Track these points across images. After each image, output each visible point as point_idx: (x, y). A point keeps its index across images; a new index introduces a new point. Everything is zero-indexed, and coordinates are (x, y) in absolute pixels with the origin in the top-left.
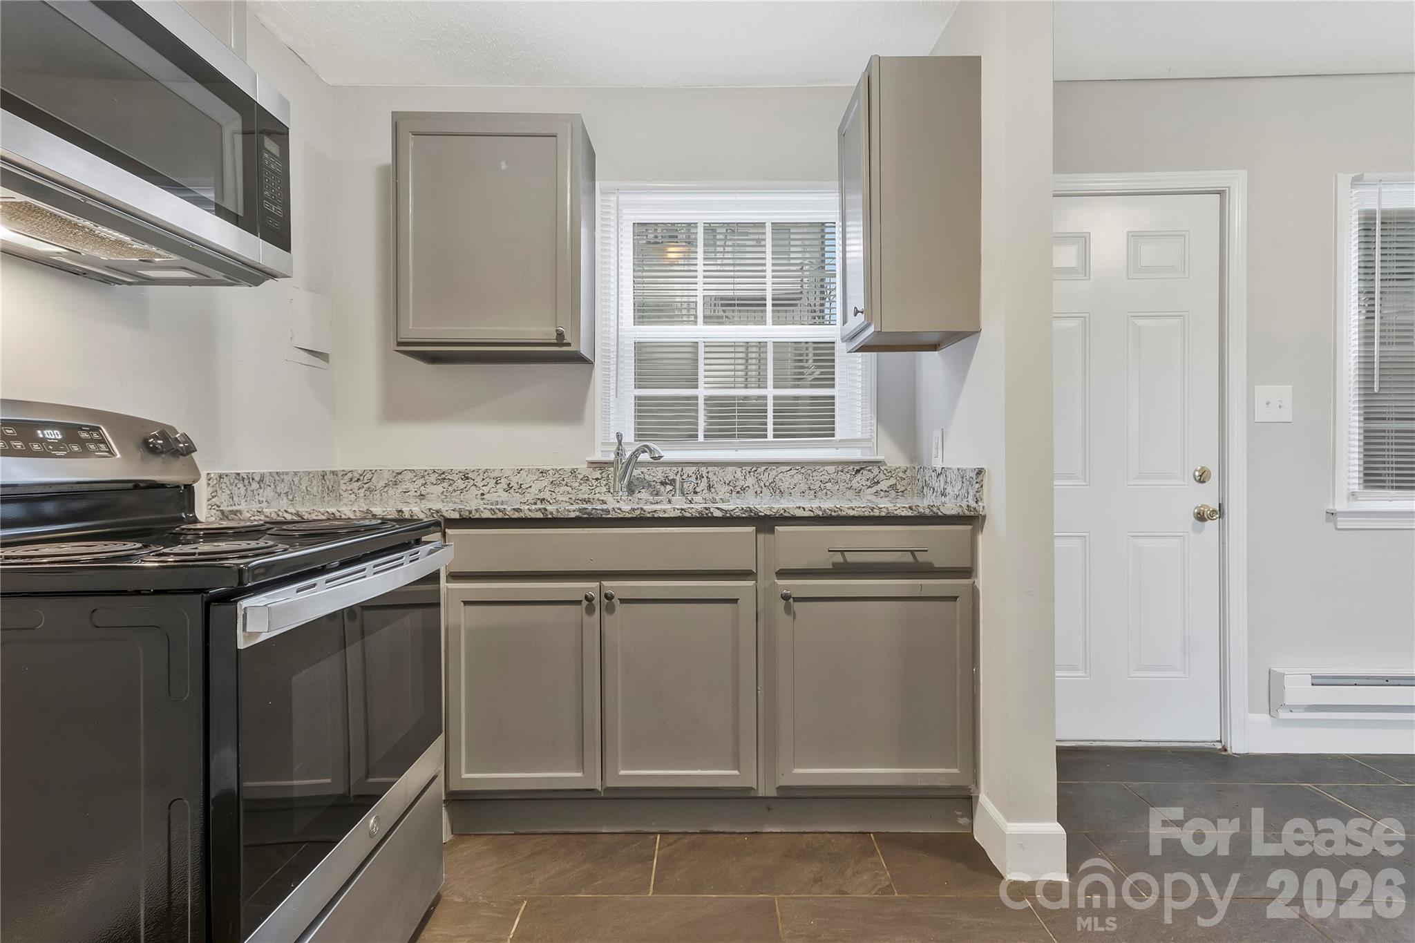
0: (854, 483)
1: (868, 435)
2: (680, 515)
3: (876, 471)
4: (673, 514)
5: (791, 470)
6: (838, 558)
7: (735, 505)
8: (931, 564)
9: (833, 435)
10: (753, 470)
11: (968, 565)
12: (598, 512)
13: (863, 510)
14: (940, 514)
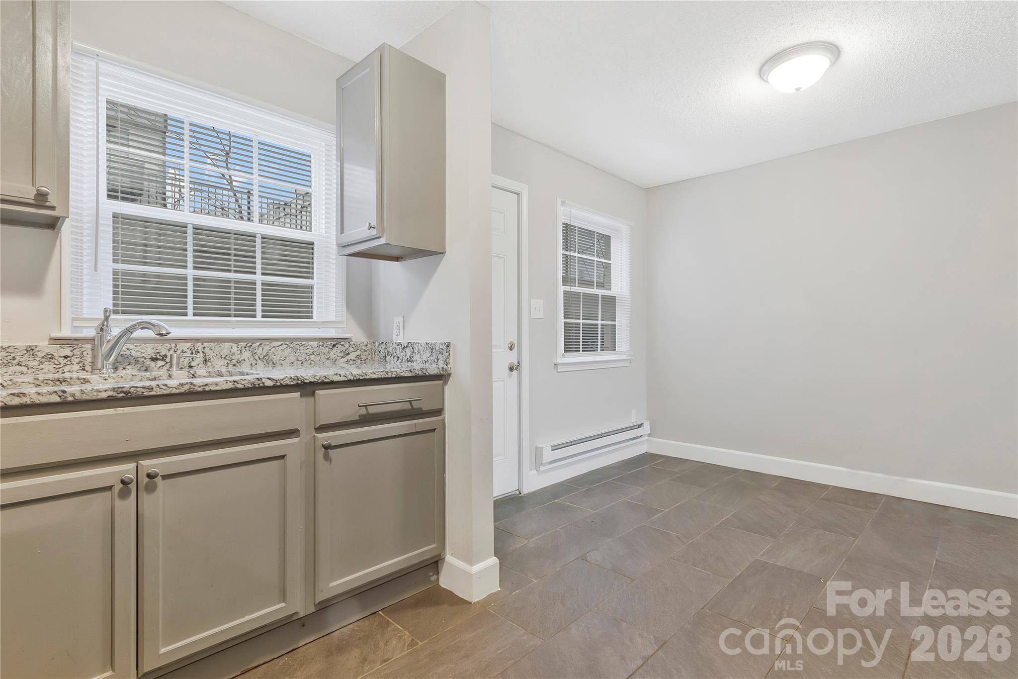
0: (332, 355)
1: (340, 318)
2: (233, 387)
3: (347, 345)
4: (225, 387)
5: (282, 345)
6: (363, 411)
7: (282, 374)
8: (421, 408)
9: (311, 317)
10: (248, 345)
11: (438, 407)
12: (138, 389)
13: (381, 373)
14: (427, 374)
